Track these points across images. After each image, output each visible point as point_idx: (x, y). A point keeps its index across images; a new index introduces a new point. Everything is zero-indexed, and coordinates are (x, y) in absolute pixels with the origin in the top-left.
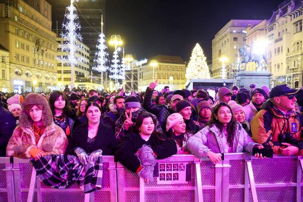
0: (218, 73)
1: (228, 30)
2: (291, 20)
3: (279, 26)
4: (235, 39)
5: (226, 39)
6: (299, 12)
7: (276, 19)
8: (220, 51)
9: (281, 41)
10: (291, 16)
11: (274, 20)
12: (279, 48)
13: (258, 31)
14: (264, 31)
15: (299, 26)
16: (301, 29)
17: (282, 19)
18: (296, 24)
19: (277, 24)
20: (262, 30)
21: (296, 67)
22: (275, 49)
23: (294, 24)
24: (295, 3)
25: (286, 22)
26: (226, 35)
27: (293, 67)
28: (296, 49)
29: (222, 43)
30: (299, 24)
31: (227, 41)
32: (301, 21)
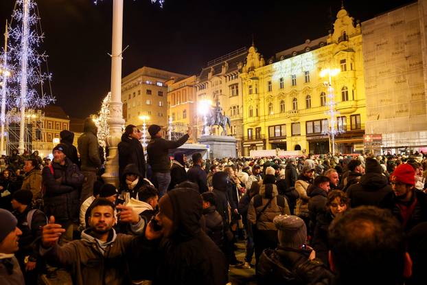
1: (139, 79)
2: (226, 82)
3: (212, 85)
4: (149, 92)
5: (136, 90)
6: (235, 75)
7: (209, 78)
10: (226, 77)
11: (204, 78)
13: (187, 87)
14: (193, 88)
15: (235, 89)
16: (237, 93)
17: (216, 79)
18: (232, 86)
19: (209, 83)
20: (191, 86)
21: (233, 133)
23: (229, 86)
24: (229, 65)
25: (221, 83)
26: (136, 85)
27: (230, 133)
28: (233, 113)
29: (130, 95)
30: (234, 87)
31: (137, 93)
32: (237, 84)
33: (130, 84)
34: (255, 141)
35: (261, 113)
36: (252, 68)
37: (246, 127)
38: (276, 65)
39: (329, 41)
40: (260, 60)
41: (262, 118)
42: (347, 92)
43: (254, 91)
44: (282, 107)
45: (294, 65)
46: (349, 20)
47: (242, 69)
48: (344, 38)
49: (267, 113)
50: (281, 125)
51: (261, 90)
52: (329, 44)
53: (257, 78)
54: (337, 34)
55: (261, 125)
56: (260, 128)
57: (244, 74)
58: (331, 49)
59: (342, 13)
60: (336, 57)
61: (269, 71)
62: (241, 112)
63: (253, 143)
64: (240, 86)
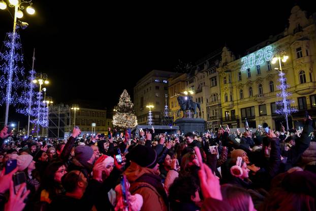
0: (143, 119)
1: (151, 79)
2: (208, 76)
3: (198, 80)
4: (157, 88)
5: (148, 87)
6: (214, 70)
7: (195, 73)
8: (142, 98)
9: (201, 93)
10: (207, 72)
11: (192, 74)
12: (199, 99)
13: (180, 82)
14: (185, 83)
15: (214, 81)
16: (216, 84)
17: (201, 74)
18: (212, 79)
19: (196, 77)
20: (184, 81)
21: (215, 115)
22: (197, 99)
23: (210, 79)
24: (209, 63)
25: (204, 77)
26: (148, 84)
27: (212, 116)
28: (214, 100)
29: (145, 91)
30: (214, 79)
31: (149, 89)
32: (215, 77)
33: (145, 83)
34: (230, 121)
35: (235, 98)
36: (226, 63)
37: (224, 110)
38: (244, 59)
39: (285, 33)
40: (231, 56)
41: (235, 102)
42: (304, 75)
43: (228, 81)
44: (251, 93)
45: (257, 57)
46: (302, 14)
47: (218, 65)
48: (299, 29)
49: (239, 99)
50: (250, 107)
51: (233, 80)
52: (286, 36)
53: (230, 71)
54: (292, 27)
55: (235, 108)
56: (234, 110)
57: (220, 68)
58: (288, 41)
59: (295, 9)
60: (292, 46)
61: (239, 64)
62: (219, 98)
63: (229, 122)
64: (217, 78)
